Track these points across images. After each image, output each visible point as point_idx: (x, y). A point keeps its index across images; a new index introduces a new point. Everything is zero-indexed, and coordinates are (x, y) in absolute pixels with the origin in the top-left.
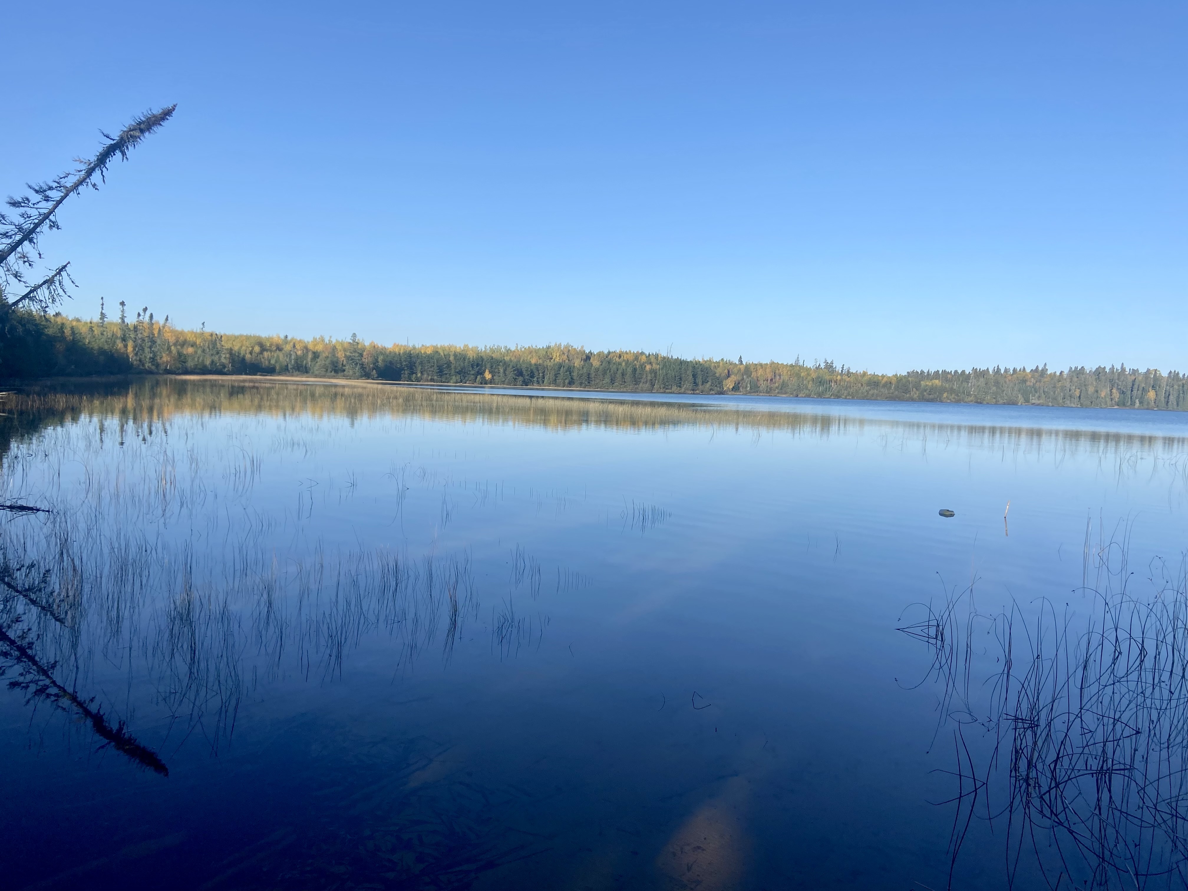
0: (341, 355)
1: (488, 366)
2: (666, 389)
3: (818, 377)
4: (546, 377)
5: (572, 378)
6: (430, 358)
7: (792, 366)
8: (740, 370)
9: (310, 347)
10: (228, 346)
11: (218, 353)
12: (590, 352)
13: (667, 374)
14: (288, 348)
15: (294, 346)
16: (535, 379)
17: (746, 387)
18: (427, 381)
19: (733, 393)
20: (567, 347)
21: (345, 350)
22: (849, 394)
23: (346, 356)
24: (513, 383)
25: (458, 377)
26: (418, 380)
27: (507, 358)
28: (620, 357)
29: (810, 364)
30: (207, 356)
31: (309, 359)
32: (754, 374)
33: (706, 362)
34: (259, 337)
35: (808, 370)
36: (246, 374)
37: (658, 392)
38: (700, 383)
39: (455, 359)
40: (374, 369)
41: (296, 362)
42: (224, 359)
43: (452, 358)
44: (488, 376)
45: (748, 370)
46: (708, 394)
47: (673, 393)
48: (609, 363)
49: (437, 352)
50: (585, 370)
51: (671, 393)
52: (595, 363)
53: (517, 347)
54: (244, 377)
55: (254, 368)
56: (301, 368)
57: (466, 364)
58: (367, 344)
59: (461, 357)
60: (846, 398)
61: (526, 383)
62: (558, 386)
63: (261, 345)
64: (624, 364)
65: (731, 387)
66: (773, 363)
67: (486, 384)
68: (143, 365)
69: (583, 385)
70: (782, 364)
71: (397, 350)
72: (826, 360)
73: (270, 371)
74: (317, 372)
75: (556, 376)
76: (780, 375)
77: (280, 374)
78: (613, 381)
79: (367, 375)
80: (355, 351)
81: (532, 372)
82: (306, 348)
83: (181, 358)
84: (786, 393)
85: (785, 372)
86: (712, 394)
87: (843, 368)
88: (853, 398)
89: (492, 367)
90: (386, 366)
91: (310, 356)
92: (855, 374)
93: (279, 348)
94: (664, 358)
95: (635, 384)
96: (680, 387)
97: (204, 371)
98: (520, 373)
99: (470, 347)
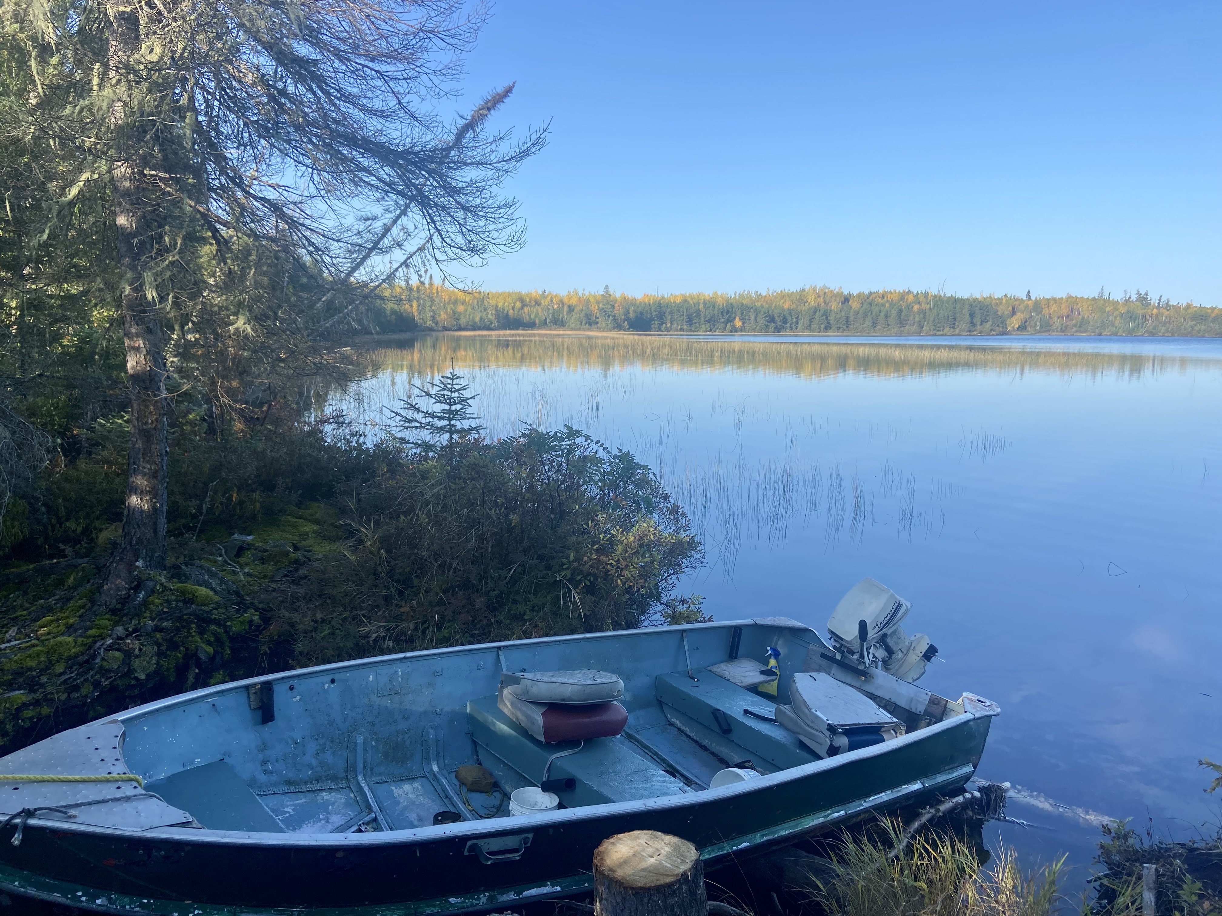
0: (594, 308)
1: (739, 313)
2: (937, 331)
3: (1128, 312)
4: (801, 322)
5: (829, 323)
6: (679, 307)
7: (1094, 299)
8: (1028, 306)
9: (566, 300)
10: (493, 303)
11: (485, 310)
12: (849, 294)
13: (938, 315)
14: (545, 303)
15: (552, 301)
16: (788, 325)
17: (1036, 325)
18: (677, 331)
19: (1019, 333)
20: (822, 289)
21: (598, 303)
22: (1167, 331)
23: (599, 309)
24: (765, 329)
25: (708, 325)
26: (667, 330)
27: (758, 304)
28: (883, 297)
29: (1117, 296)
30: (477, 313)
31: (565, 313)
32: (1045, 311)
33: (985, 299)
34: (520, 293)
35: (1116, 303)
36: (510, 329)
37: (927, 335)
38: (978, 323)
39: (704, 307)
40: (625, 320)
41: (553, 316)
42: (491, 315)
43: (701, 306)
44: (738, 323)
45: (1038, 306)
46: (988, 335)
47: (946, 335)
48: (870, 304)
49: (686, 301)
50: (843, 313)
51: (943, 335)
52: (855, 305)
53: (768, 292)
54: (508, 332)
55: (516, 323)
56: (558, 322)
57: (716, 312)
58: (618, 295)
59: (710, 304)
60: (1163, 336)
61: (778, 330)
62: (813, 332)
63: (522, 300)
64: (887, 305)
65: (1017, 326)
66: (1069, 297)
67: (736, 331)
68: (425, 323)
69: (841, 330)
70: (1082, 298)
71: (647, 300)
72: (1138, 292)
73: (531, 325)
74: (573, 326)
75: (811, 321)
76: (1078, 311)
77: (539, 328)
78: (874, 324)
79: (618, 327)
80: (607, 304)
81: (785, 318)
82: (562, 302)
83: (456, 316)
84: (1086, 331)
85: (1085, 307)
86: (993, 335)
87: (1160, 300)
88: (1173, 335)
89: (742, 314)
90: (637, 317)
91: (566, 309)
92: (1177, 308)
93: (538, 303)
94: (935, 296)
95: (901, 327)
96: (954, 328)
97: (474, 328)
98: (772, 320)
99: (720, 294)
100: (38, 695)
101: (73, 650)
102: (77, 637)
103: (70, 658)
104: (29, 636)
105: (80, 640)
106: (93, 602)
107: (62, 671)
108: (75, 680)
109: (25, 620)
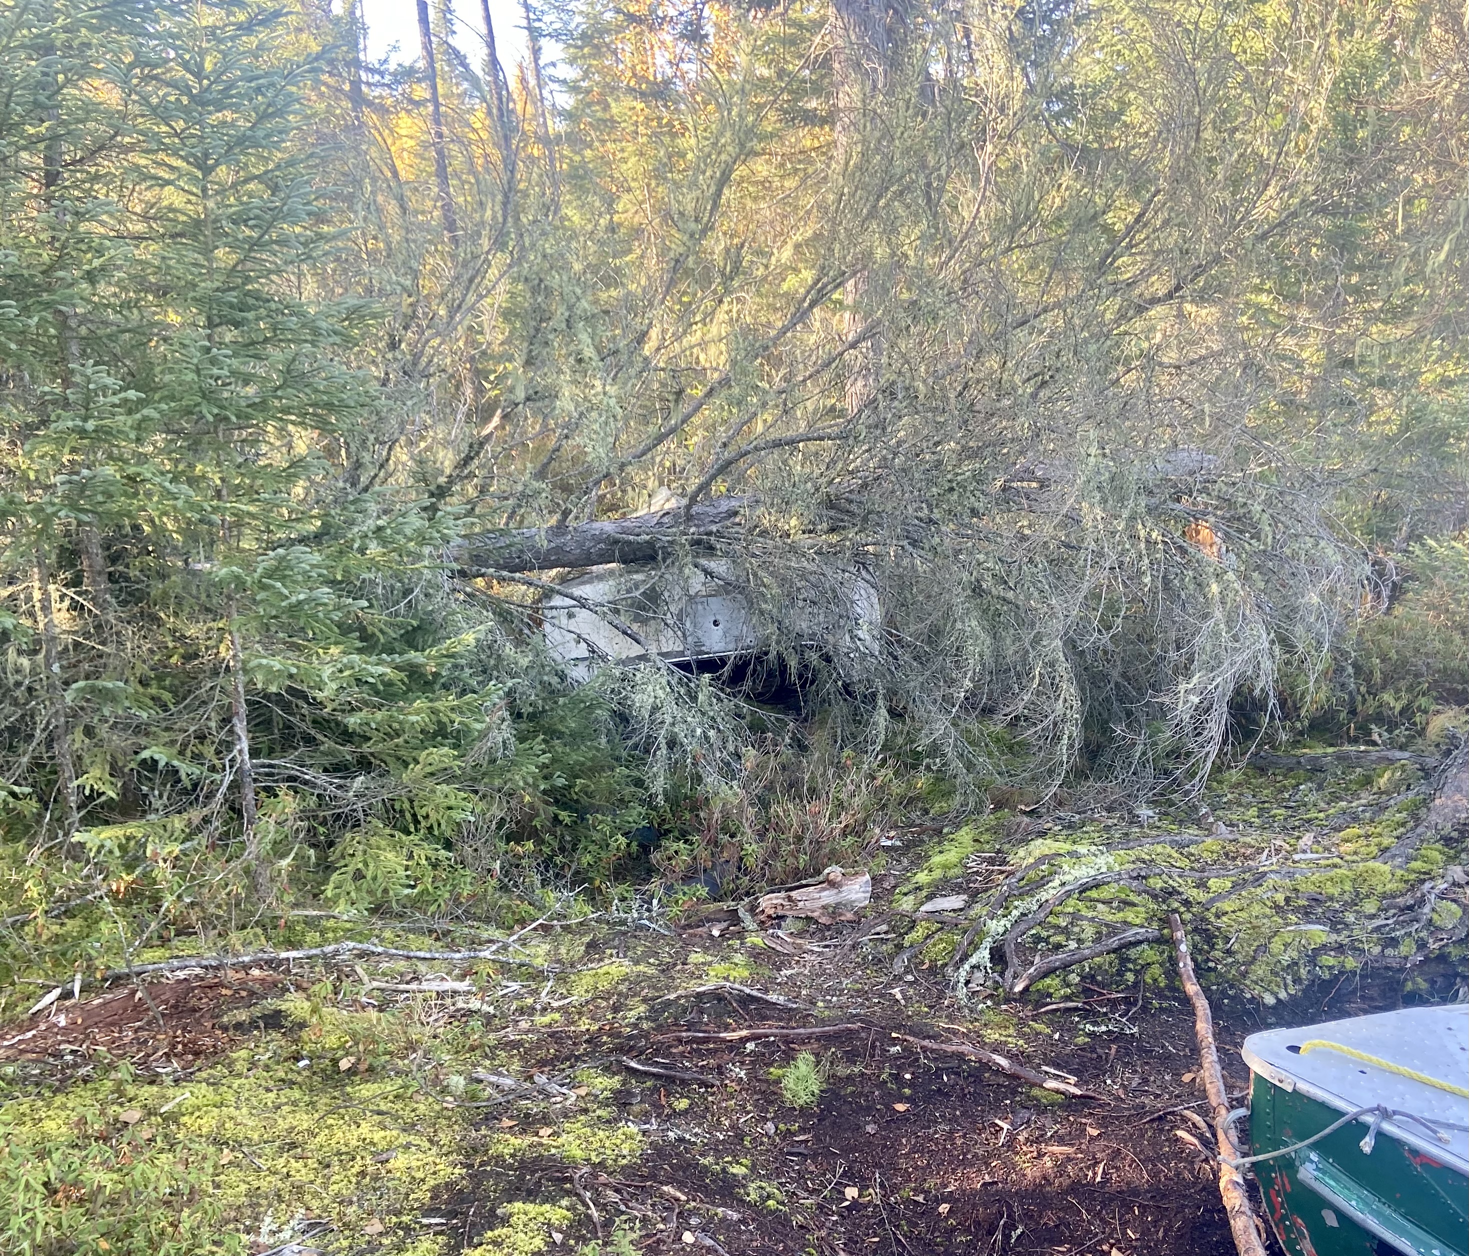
100: (1343, 938)
101: (1389, 886)
102: (1394, 867)
103: (1384, 896)
104: (1330, 851)
105: (1399, 872)
106: (1417, 820)
107: (1373, 911)
108: (1394, 930)
109: (1322, 826)
